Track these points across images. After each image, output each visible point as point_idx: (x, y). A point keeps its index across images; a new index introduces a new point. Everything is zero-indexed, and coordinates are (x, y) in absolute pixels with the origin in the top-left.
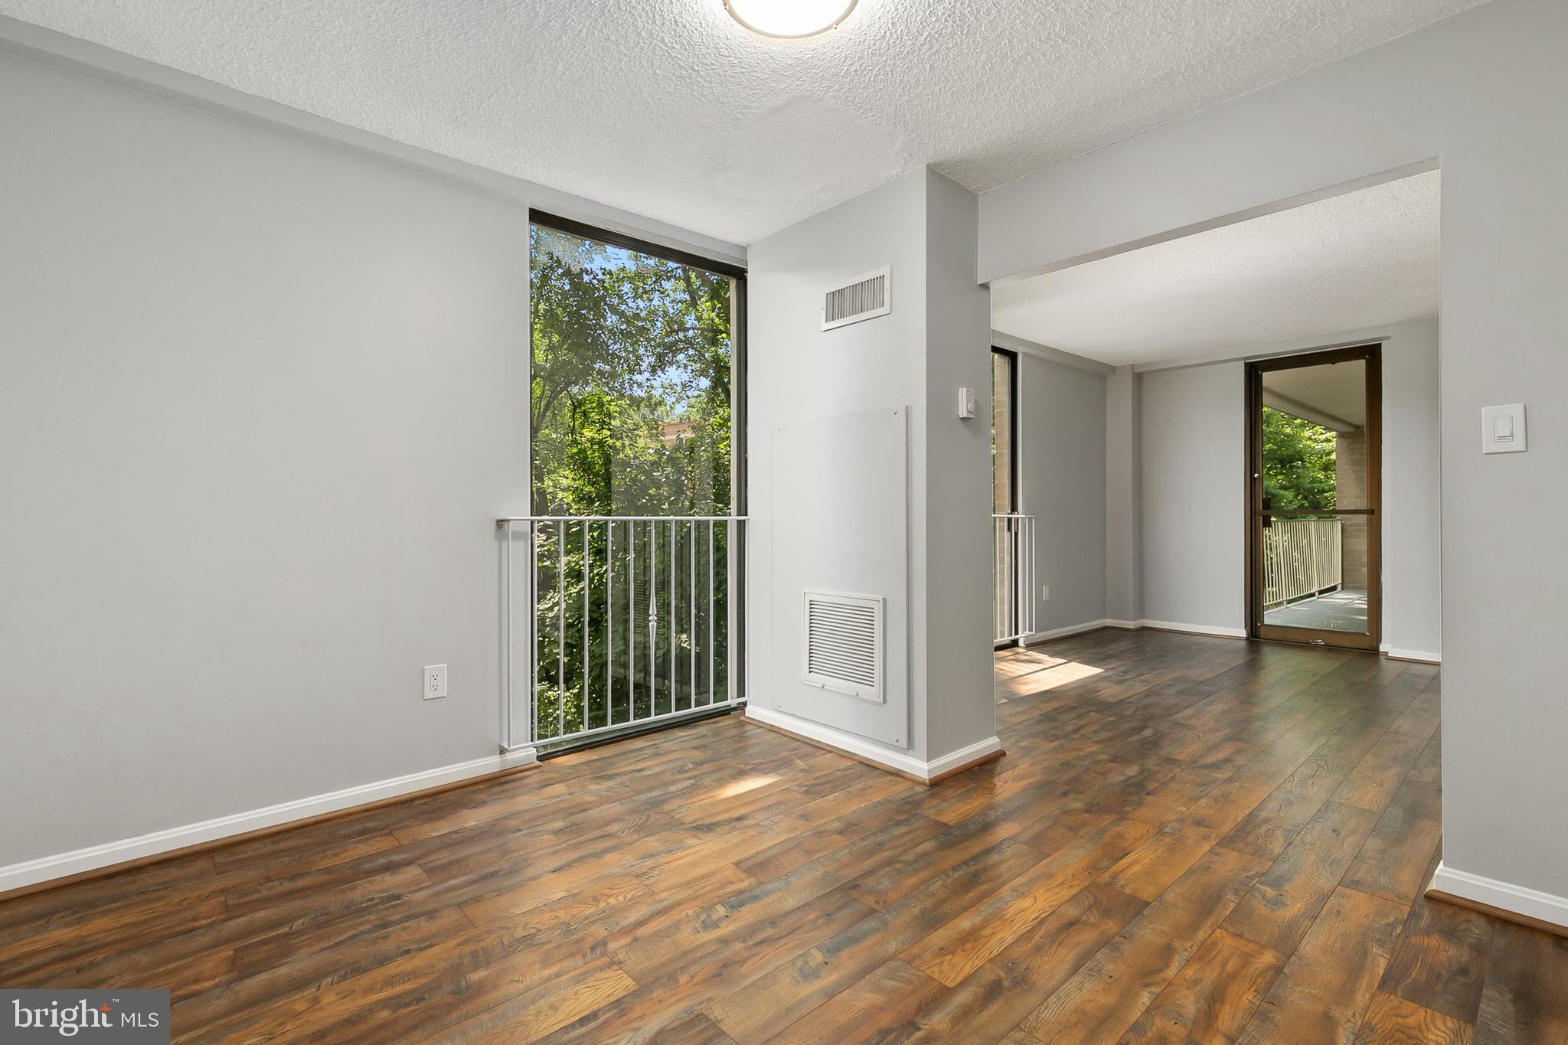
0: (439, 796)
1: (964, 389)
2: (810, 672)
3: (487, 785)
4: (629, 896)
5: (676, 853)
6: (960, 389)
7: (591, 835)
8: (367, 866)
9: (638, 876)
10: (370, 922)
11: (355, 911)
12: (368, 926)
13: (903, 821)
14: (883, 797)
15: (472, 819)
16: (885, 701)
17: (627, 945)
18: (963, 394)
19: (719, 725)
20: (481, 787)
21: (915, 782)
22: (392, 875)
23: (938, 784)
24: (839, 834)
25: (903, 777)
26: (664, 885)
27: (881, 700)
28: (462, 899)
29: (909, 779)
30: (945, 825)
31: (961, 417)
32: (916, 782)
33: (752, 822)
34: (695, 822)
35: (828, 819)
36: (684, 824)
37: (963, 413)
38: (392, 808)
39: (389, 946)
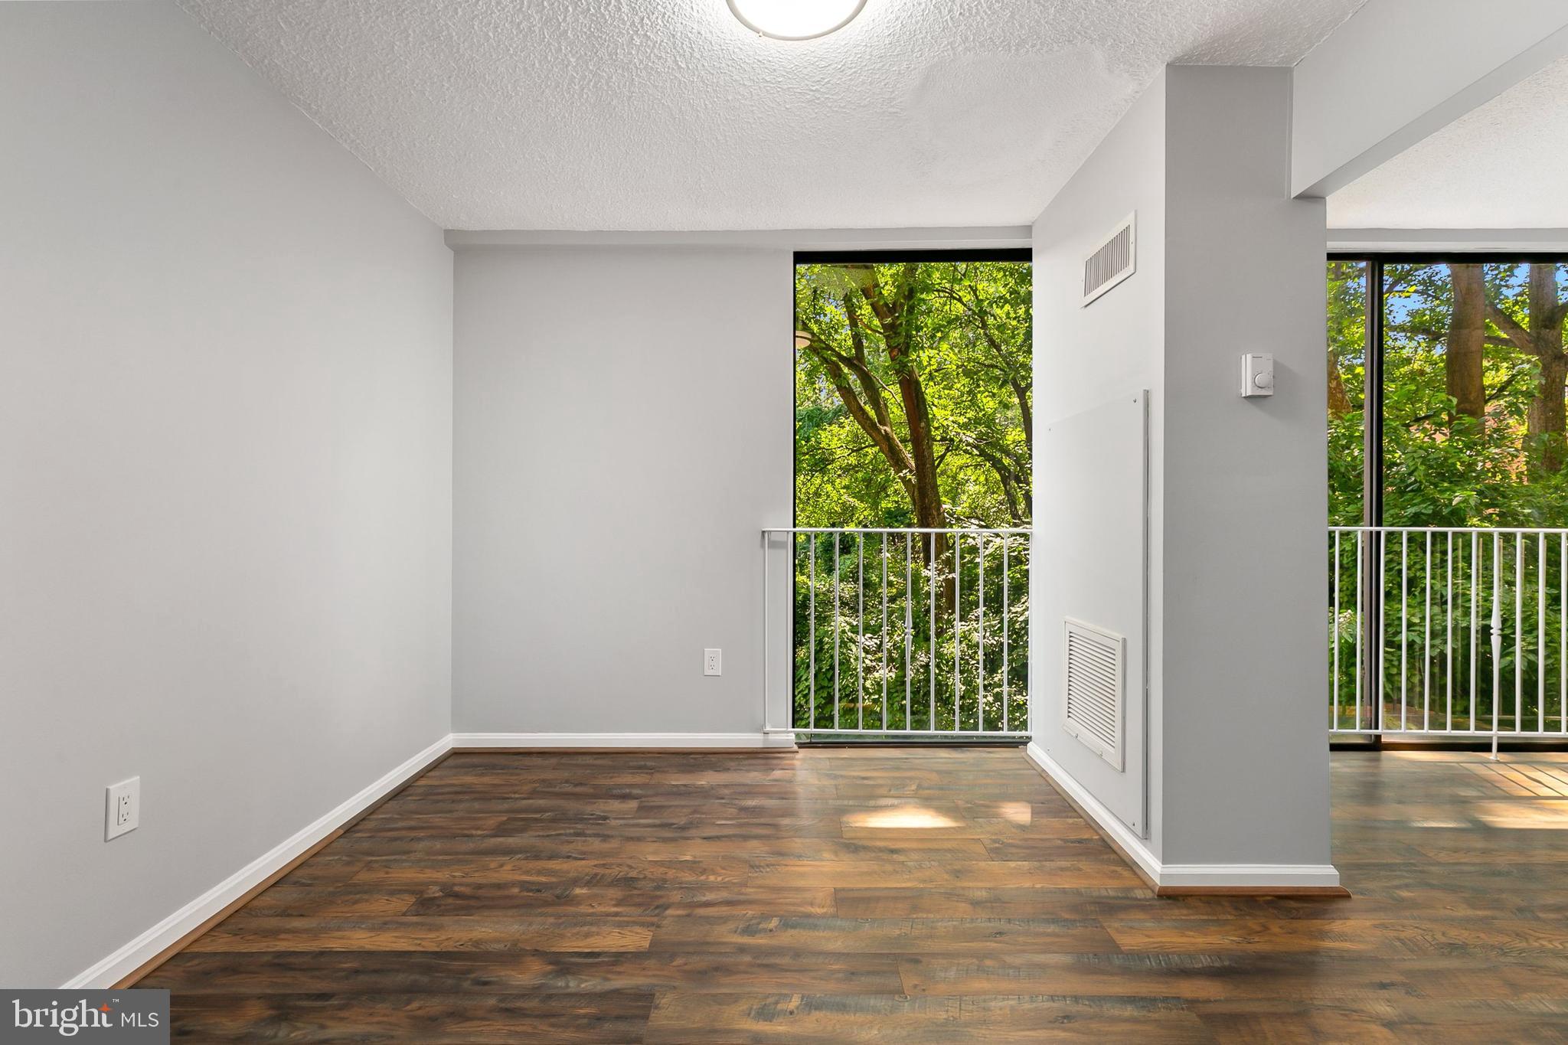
0: (709, 756)
1: (1249, 356)
2: (1069, 716)
3: (746, 756)
4: (727, 879)
5: (804, 860)
6: (1243, 357)
7: (762, 821)
8: (615, 792)
9: (752, 867)
10: (576, 828)
11: (579, 818)
12: (572, 831)
13: (1066, 920)
14: (1075, 886)
15: (706, 779)
16: (1124, 770)
17: (679, 916)
18: (1247, 362)
19: (992, 755)
20: (741, 757)
21: (1144, 883)
22: (621, 802)
23: (1173, 897)
24: (972, 904)
25: (1135, 873)
26: (759, 882)
27: (1120, 768)
28: (632, 835)
29: (1139, 877)
30: (1118, 947)
31: (1244, 395)
32: (1144, 881)
33: (901, 858)
34: (852, 839)
35: (980, 885)
36: (842, 838)
37: (1247, 389)
38: (674, 756)
39: (565, 849)
